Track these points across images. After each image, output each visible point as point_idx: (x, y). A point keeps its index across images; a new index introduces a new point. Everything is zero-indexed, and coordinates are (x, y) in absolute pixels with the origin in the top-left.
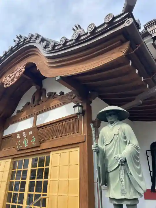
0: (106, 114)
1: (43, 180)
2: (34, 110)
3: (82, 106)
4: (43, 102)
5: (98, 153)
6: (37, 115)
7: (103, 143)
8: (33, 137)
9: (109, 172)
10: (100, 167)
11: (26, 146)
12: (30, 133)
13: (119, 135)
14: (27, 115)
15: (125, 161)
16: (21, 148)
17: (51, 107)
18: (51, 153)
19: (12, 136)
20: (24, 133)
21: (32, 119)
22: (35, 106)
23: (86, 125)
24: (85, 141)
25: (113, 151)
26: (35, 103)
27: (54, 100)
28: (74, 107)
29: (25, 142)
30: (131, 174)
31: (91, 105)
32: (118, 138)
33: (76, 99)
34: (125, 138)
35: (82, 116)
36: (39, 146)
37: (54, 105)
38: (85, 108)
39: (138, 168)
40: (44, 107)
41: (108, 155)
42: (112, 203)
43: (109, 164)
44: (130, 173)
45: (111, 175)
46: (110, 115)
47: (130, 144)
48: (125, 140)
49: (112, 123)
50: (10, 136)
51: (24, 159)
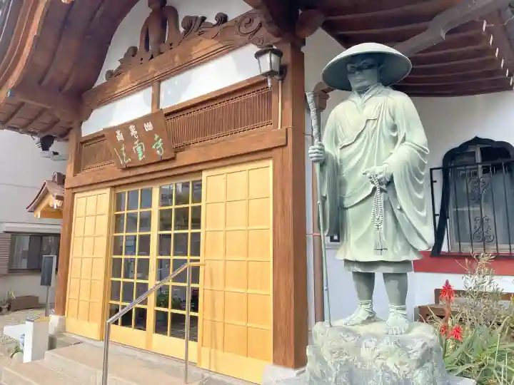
0: (349, 66)
1: (189, 231)
2: (151, 69)
3: (279, 53)
4: (171, 45)
5: (323, 164)
6: (160, 82)
7: (337, 143)
8: (157, 137)
9: (347, 209)
10: (325, 198)
11: (140, 159)
12: (149, 127)
13: (380, 120)
14: (133, 82)
15: (390, 183)
16: (129, 163)
17: (194, 58)
18: (205, 174)
19: (103, 136)
20: (132, 128)
21: (149, 92)
22: (152, 57)
23: (288, 104)
24: (286, 145)
25: (361, 161)
26: (150, 48)
27: (200, 37)
28: (258, 55)
29: (139, 149)
30: (401, 210)
31: (303, 49)
32: (375, 128)
33: (263, 32)
34: (394, 128)
35: (280, 81)
36: (173, 159)
37: (203, 53)
38: (287, 58)
39: (420, 196)
40: (177, 58)
41: (345, 170)
42: (349, 270)
43: (349, 190)
44: (399, 208)
45: (350, 213)
46: (360, 69)
47: (406, 143)
48: (395, 135)
49: (362, 91)
50: (99, 137)
51: (139, 188)
